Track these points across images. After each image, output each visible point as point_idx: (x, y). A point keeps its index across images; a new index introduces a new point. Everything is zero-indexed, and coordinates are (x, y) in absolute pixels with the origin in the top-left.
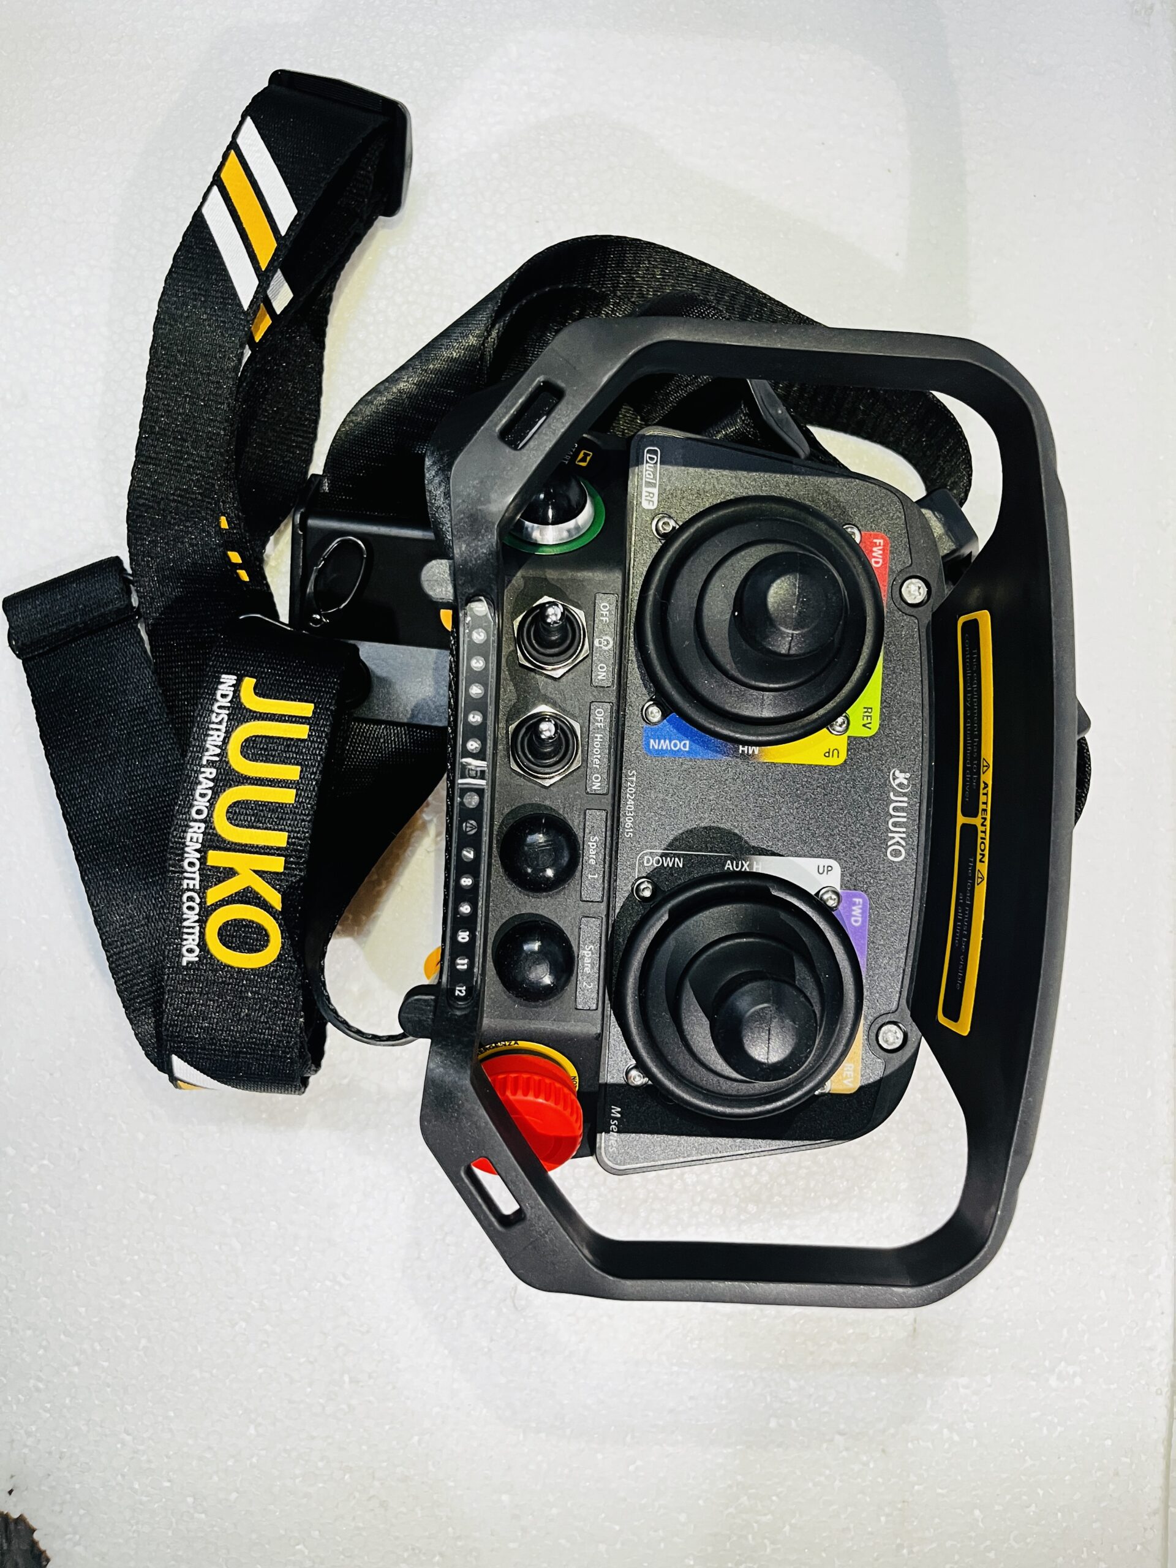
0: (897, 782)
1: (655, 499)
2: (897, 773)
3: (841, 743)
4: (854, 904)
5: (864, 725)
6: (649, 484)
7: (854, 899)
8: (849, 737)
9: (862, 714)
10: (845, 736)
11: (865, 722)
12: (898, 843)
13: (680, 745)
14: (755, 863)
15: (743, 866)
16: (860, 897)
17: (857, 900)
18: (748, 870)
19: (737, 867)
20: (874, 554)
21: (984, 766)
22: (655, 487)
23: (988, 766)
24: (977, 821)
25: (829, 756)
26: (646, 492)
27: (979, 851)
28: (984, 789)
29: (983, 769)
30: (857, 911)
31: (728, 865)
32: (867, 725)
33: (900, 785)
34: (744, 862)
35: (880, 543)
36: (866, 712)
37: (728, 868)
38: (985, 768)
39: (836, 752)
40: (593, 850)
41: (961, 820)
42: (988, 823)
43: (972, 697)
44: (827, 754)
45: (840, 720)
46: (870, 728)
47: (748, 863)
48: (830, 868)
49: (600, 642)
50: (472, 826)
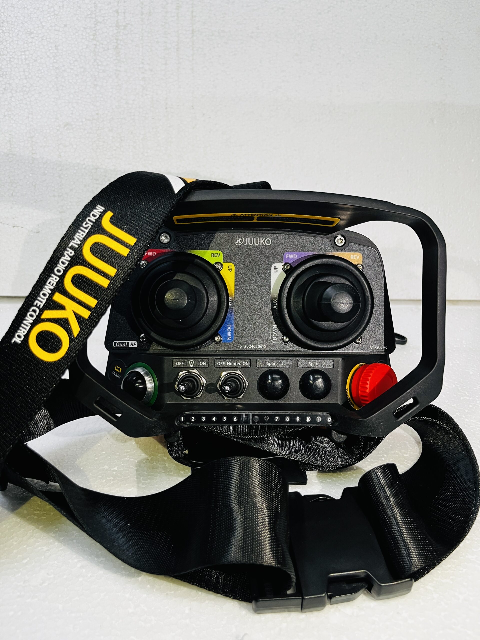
0: (240, 242)
1: (134, 342)
2: (237, 243)
3: (226, 265)
4: (288, 258)
5: (219, 256)
6: (128, 345)
7: (287, 258)
8: (224, 262)
9: (214, 257)
10: (224, 264)
11: (217, 256)
12: (264, 241)
13: (229, 328)
14: (274, 297)
15: (275, 302)
16: (286, 256)
17: (287, 257)
18: (277, 300)
19: (276, 304)
20: (151, 255)
21: (234, 216)
22: (129, 342)
23: (235, 214)
24: (256, 217)
27: (268, 216)
28: (243, 215)
30: (291, 257)
31: (275, 307)
37: (277, 307)
39: (230, 267)
40: (272, 364)
41: (255, 221)
42: (257, 214)
44: (231, 270)
45: (217, 266)
46: (220, 254)
47: (274, 300)
48: (275, 268)
49: (192, 365)
50: (267, 418)
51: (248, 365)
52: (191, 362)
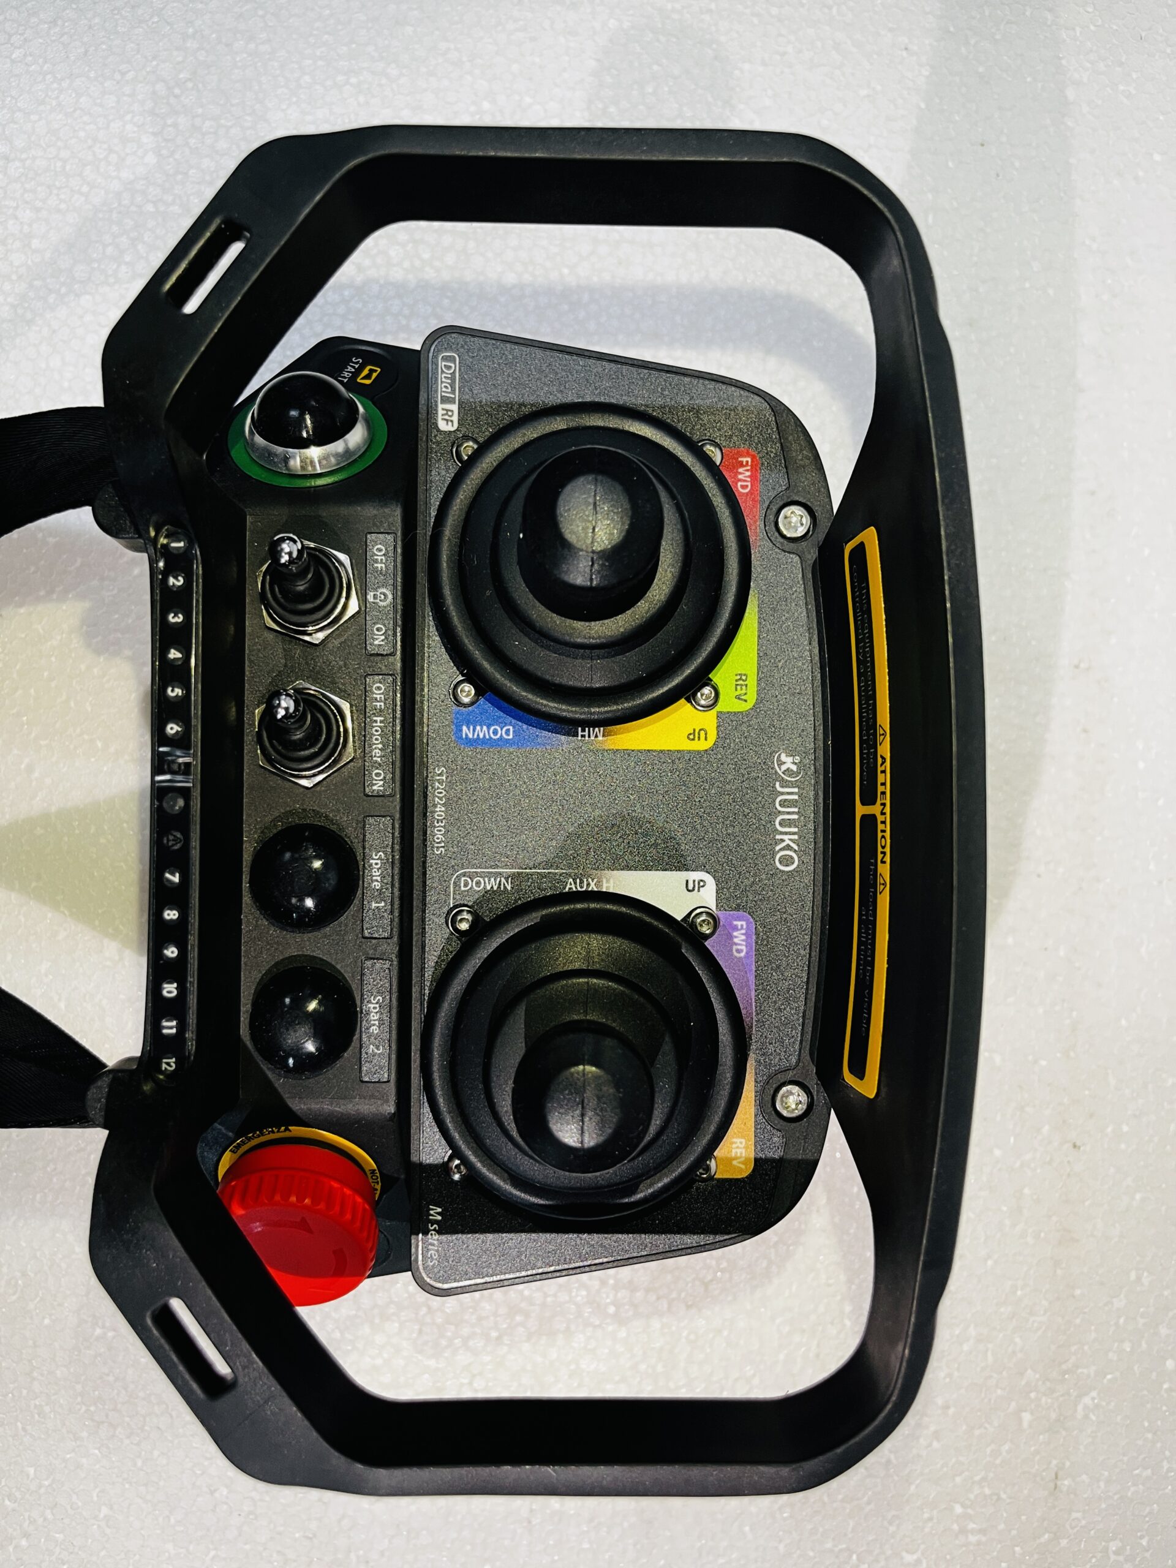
0: (784, 768)
1: (455, 418)
2: (783, 757)
3: (708, 721)
4: (736, 928)
6: (445, 400)
7: (735, 923)
8: (720, 715)
9: (734, 682)
10: (713, 713)
11: (738, 693)
12: (788, 847)
13: (502, 732)
14: (604, 880)
15: (588, 884)
16: (739, 919)
17: (739, 923)
18: (596, 889)
19: (581, 886)
20: (740, 477)
21: (880, 735)
22: (455, 403)
23: (884, 735)
24: (875, 809)
25: (693, 739)
26: (443, 409)
28: (881, 765)
29: (880, 739)
30: (739, 937)
31: (571, 886)
32: (742, 697)
33: (788, 771)
34: (590, 880)
35: (747, 462)
36: (736, 681)
37: (570, 889)
38: (882, 737)
39: (702, 733)
40: (376, 869)
41: (860, 810)
42: (888, 810)
43: (864, 647)
44: (692, 736)
45: (706, 690)
46: (746, 701)
47: (595, 880)
48: (701, 884)
49: (375, 597)
50: (176, 839)
51: (375, 788)
52: (385, 595)
